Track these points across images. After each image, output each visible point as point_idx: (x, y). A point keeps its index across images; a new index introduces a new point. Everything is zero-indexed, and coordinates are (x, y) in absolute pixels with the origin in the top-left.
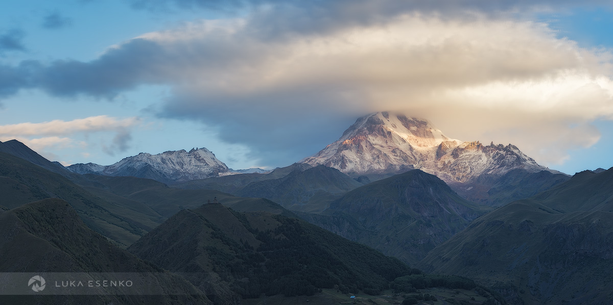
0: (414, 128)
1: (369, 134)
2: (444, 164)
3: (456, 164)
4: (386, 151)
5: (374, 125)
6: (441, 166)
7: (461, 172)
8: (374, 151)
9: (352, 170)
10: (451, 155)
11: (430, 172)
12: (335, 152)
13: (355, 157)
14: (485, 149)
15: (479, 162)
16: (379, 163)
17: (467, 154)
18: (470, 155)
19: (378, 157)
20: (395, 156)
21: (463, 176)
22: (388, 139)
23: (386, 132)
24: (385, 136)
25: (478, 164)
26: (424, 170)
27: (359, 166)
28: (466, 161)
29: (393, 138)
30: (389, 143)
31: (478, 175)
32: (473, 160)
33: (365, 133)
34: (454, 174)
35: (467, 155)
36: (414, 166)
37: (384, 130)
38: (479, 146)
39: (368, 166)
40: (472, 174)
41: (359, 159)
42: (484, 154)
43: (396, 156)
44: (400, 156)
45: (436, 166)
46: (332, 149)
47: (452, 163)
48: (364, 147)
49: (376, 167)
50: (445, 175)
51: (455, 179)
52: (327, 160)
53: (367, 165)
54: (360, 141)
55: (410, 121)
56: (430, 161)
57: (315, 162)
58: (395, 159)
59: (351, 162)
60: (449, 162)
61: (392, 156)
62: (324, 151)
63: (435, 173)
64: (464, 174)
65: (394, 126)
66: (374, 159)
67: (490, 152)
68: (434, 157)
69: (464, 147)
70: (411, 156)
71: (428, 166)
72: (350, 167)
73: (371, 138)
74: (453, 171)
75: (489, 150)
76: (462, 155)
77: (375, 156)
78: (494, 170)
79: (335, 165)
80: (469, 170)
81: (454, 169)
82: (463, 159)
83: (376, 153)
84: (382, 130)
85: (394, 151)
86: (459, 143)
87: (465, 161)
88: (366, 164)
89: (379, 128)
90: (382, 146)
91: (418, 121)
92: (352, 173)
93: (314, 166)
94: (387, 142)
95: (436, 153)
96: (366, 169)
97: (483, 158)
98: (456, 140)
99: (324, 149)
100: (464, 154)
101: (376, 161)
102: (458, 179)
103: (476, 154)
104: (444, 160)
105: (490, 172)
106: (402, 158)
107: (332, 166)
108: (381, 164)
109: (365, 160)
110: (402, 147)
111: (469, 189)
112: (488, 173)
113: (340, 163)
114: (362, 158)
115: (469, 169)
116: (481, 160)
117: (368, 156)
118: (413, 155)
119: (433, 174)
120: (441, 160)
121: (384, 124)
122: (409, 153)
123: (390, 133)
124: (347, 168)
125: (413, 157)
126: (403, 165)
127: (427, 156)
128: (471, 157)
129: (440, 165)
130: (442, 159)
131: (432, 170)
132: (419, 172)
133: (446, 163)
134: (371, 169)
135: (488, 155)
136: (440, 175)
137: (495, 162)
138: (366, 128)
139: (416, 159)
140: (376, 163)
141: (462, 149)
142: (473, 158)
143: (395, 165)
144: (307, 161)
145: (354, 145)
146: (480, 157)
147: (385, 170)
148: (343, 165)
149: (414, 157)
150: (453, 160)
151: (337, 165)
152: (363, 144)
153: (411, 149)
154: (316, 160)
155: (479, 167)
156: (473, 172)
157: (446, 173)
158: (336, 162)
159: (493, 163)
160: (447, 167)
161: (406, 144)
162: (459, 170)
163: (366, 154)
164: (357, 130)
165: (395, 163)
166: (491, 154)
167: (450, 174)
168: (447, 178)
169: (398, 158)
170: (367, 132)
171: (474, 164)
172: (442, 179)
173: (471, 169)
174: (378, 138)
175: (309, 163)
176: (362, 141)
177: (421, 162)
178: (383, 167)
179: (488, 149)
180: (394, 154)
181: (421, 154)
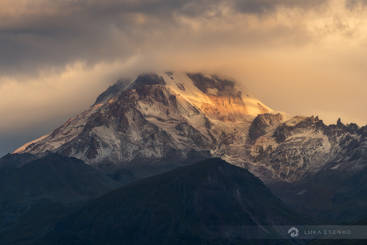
0: (214, 91)
1: (140, 99)
2: (261, 150)
3: (279, 151)
4: (165, 127)
5: (147, 86)
6: (256, 154)
7: (289, 165)
8: (145, 127)
9: (106, 159)
10: (273, 136)
11: (238, 163)
12: (80, 130)
13: (114, 137)
14: (329, 130)
15: (317, 149)
16: (152, 147)
17: (299, 135)
18: (303, 138)
19: (152, 136)
20: (180, 135)
21: (291, 172)
22: (170, 107)
23: (167, 96)
24: (165, 103)
25: (316, 153)
26: (227, 159)
27: (119, 153)
28: (297, 147)
29: (179, 106)
30: (172, 115)
31: (316, 171)
32: (309, 147)
33: (134, 98)
34: (276, 167)
35: (297, 138)
36: (212, 152)
37: (165, 92)
38: (319, 124)
39: (135, 152)
40: (307, 169)
41: (119, 141)
42: (326, 138)
43: (183, 135)
44: (188, 136)
45: (248, 153)
46: (75, 126)
47: (273, 150)
48: (130, 121)
49: (148, 153)
50: (262, 169)
51: (279, 176)
52: (65, 144)
53: (132, 151)
54: (124, 111)
55: (207, 80)
56: (238, 145)
57: (43, 149)
58: (180, 140)
59: (105, 146)
60: (270, 148)
61: (175, 136)
62: (62, 129)
63: (246, 164)
64: (292, 168)
65: (181, 87)
66: (145, 140)
67: (336, 134)
68: (245, 139)
69: (293, 125)
70: (207, 136)
71: (235, 154)
72: (103, 153)
73: (143, 107)
74: (275, 162)
75: (334, 132)
76: (290, 138)
77: (147, 136)
78: (342, 163)
79: (77, 152)
80: (302, 162)
81: (277, 160)
82: (292, 144)
83: (149, 129)
84: (162, 94)
85: (179, 128)
86: (287, 118)
87: (295, 147)
88: (131, 149)
89: (156, 90)
90: (159, 119)
91: (219, 80)
92: (106, 163)
93: (40, 156)
94: (168, 113)
95: (248, 132)
96: (131, 158)
97: (324, 144)
98: (281, 113)
99: (62, 127)
100: (294, 136)
101: (149, 143)
102: (284, 175)
103: (313, 136)
104: (260, 144)
105: (336, 167)
106: (192, 138)
107: (72, 154)
108: (157, 149)
109: (130, 142)
110: (194, 121)
111: (302, 192)
112: (333, 168)
113: (87, 149)
114: (125, 140)
115: (302, 160)
116: (321, 148)
117: (135, 136)
118: (210, 134)
119: (243, 166)
120: (256, 144)
121: (164, 83)
122: (203, 130)
123: (173, 98)
124: (98, 157)
125: (210, 138)
126: (193, 151)
127: (233, 137)
128: (305, 141)
129: (254, 152)
130: (258, 142)
131: (241, 160)
132: (219, 162)
133: (265, 148)
134: (139, 158)
135: (332, 140)
136: (254, 168)
137: (344, 151)
138: (134, 90)
139: (214, 141)
140: (148, 147)
141: (291, 128)
142: (308, 143)
143: (180, 150)
144: (29, 149)
145: (113, 118)
146: (319, 142)
147: (162, 159)
148: (92, 153)
149: (212, 137)
150: (275, 145)
151: (80, 153)
152: (129, 116)
153: (208, 124)
154: (46, 146)
155: (317, 158)
156: (308, 166)
157: (264, 165)
158: (80, 148)
159: (340, 153)
160: (266, 156)
161: (199, 116)
162: (284, 161)
163: (133, 132)
164: (120, 93)
165: (180, 147)
166: (338, 139)
167: (269, 168)
168: (265, 174)
169: (185, 139)
170: (137, 96)
171: (309, 153)
172: (257, 175)
173: (305, 161)
174: (154, 106)
175: (33, 152)
176: (127, 110)
177: (223, 147)
178: (159, 154)
179: (332, 130)
180: (178, 132)
181: (223, 133)
